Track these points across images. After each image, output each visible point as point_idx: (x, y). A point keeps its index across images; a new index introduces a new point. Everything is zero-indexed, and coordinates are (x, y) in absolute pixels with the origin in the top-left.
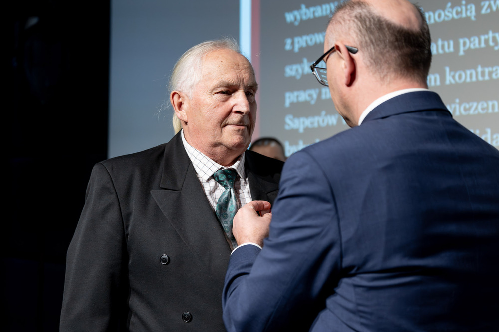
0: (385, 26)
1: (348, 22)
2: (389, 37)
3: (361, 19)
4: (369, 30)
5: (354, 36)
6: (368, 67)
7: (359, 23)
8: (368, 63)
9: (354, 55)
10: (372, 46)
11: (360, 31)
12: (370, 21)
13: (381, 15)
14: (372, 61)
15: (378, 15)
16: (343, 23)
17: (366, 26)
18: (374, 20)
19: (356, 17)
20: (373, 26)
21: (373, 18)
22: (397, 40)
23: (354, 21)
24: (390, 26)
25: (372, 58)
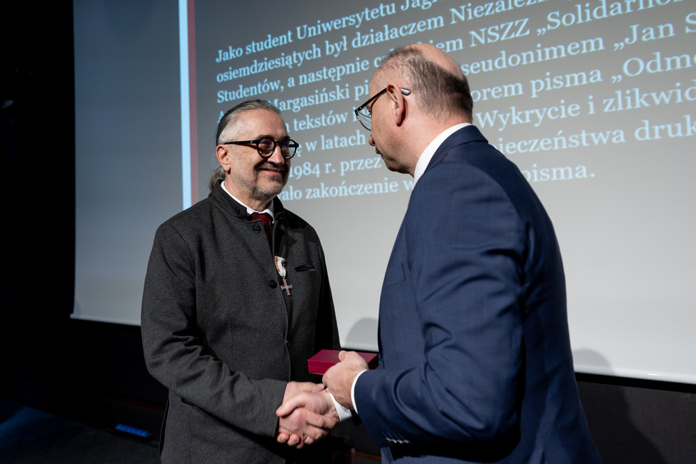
0: (437, 71)
1: (401, 67)
2: (441, 81)
3: (414, 64)
4: (423, 74)
5: (408, 78)
6: (420, 107)
7: (413, 68)
8: (421, 104)
9: (406, 97)
10: (425, 89)
11: (414, 74)
12: (424, 66)
13: (433, 61)
14: (424, 102)
15: (431, 61)
16: (396, 68)
17: (419, 69)
18: (427, 65)
19: (410, 62)
20: (426, 70)
21: (426, 63)
22: (448, 84)
23: (407, 65)
24: (442, 72)
25: (425, 100)
